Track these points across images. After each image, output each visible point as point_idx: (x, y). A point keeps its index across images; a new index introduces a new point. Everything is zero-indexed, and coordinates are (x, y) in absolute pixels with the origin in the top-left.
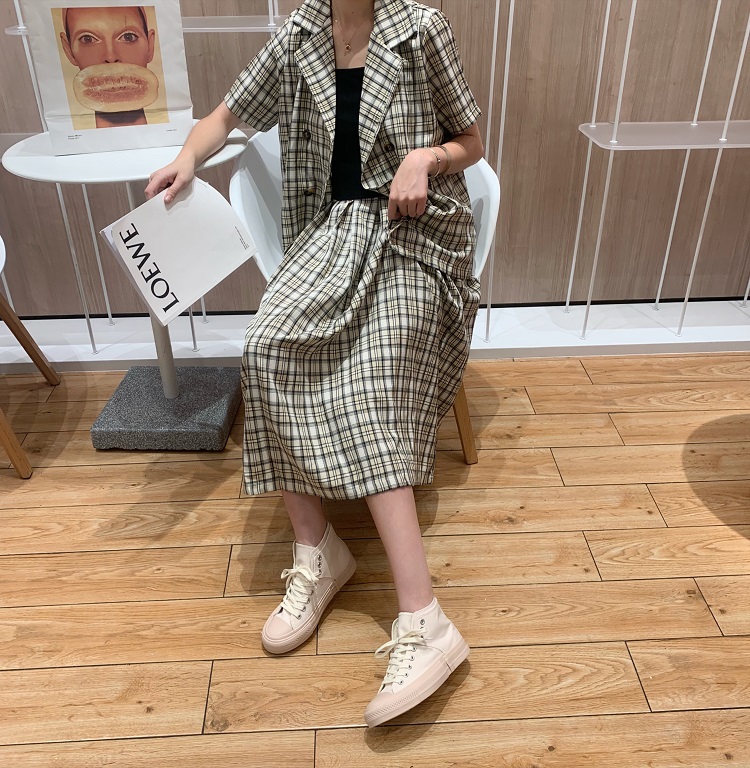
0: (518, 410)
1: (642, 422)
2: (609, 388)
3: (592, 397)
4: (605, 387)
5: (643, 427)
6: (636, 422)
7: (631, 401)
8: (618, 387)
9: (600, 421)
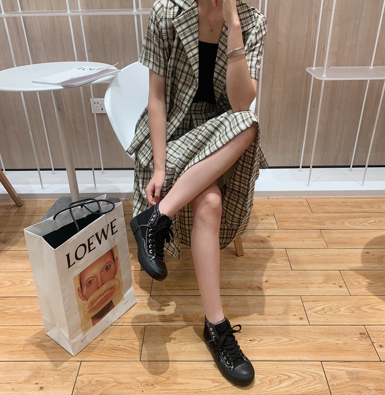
0: (269, 226)
1: (339, 235)
2: (322, 215)
3: (312, 220)
4: (319, 215)
5: (339, 238)
6: (336, 235)
7: (334, 223)
8: (327, 215)
9: (315, 234)
